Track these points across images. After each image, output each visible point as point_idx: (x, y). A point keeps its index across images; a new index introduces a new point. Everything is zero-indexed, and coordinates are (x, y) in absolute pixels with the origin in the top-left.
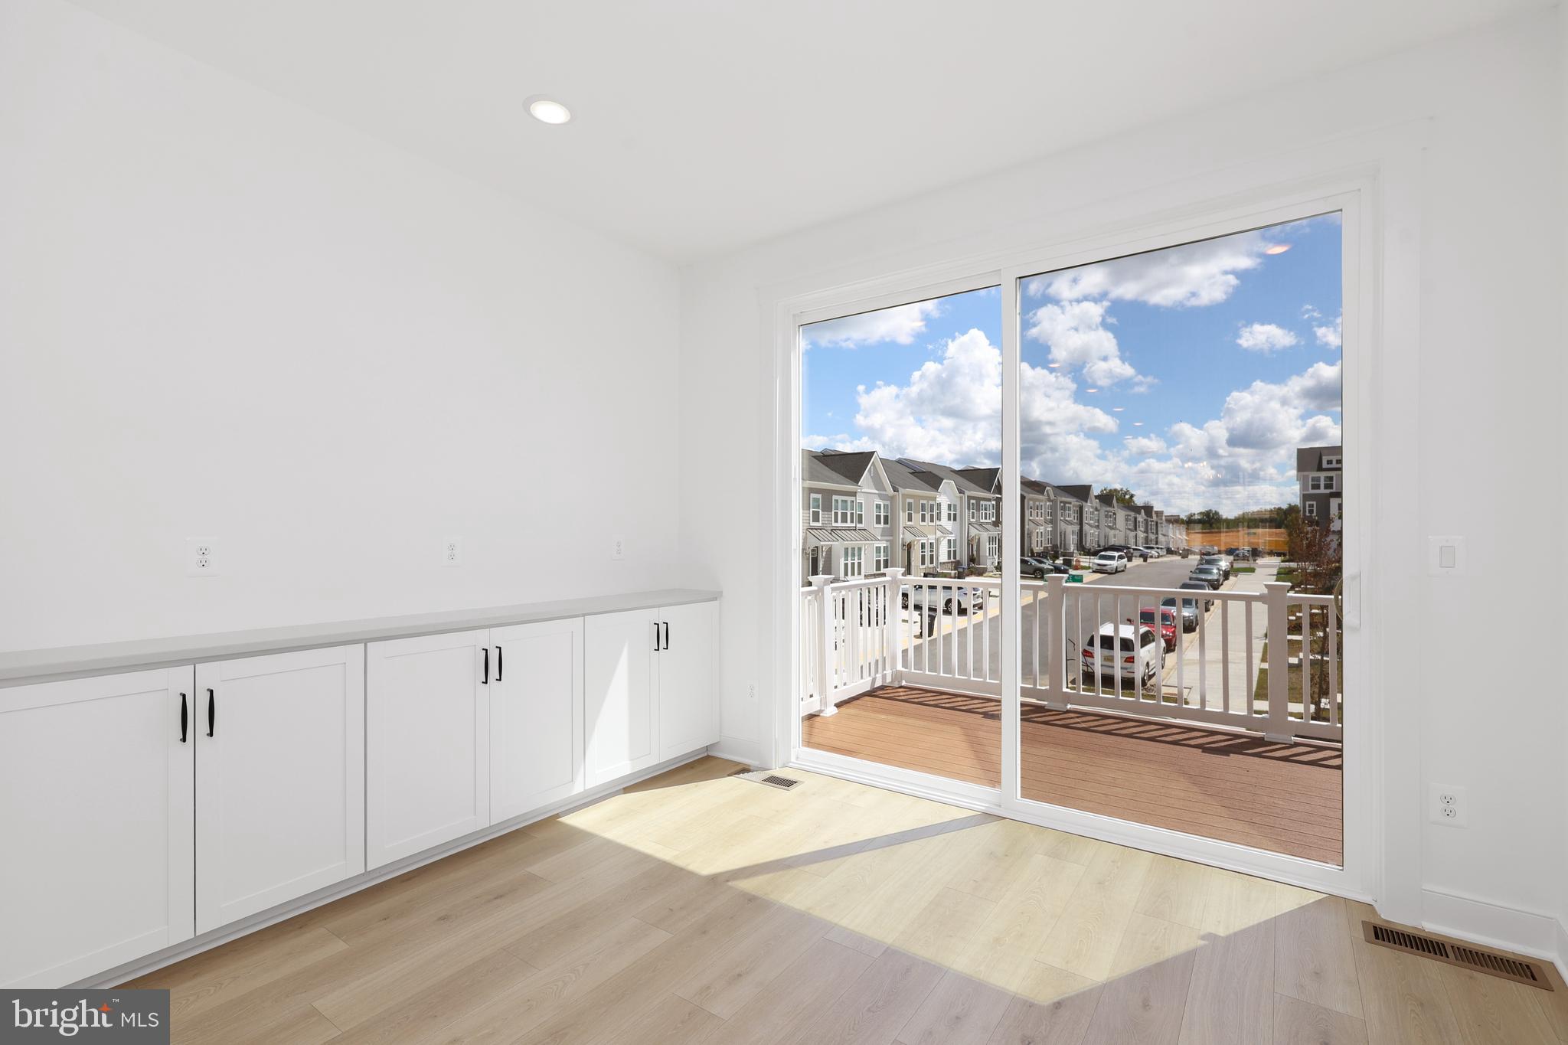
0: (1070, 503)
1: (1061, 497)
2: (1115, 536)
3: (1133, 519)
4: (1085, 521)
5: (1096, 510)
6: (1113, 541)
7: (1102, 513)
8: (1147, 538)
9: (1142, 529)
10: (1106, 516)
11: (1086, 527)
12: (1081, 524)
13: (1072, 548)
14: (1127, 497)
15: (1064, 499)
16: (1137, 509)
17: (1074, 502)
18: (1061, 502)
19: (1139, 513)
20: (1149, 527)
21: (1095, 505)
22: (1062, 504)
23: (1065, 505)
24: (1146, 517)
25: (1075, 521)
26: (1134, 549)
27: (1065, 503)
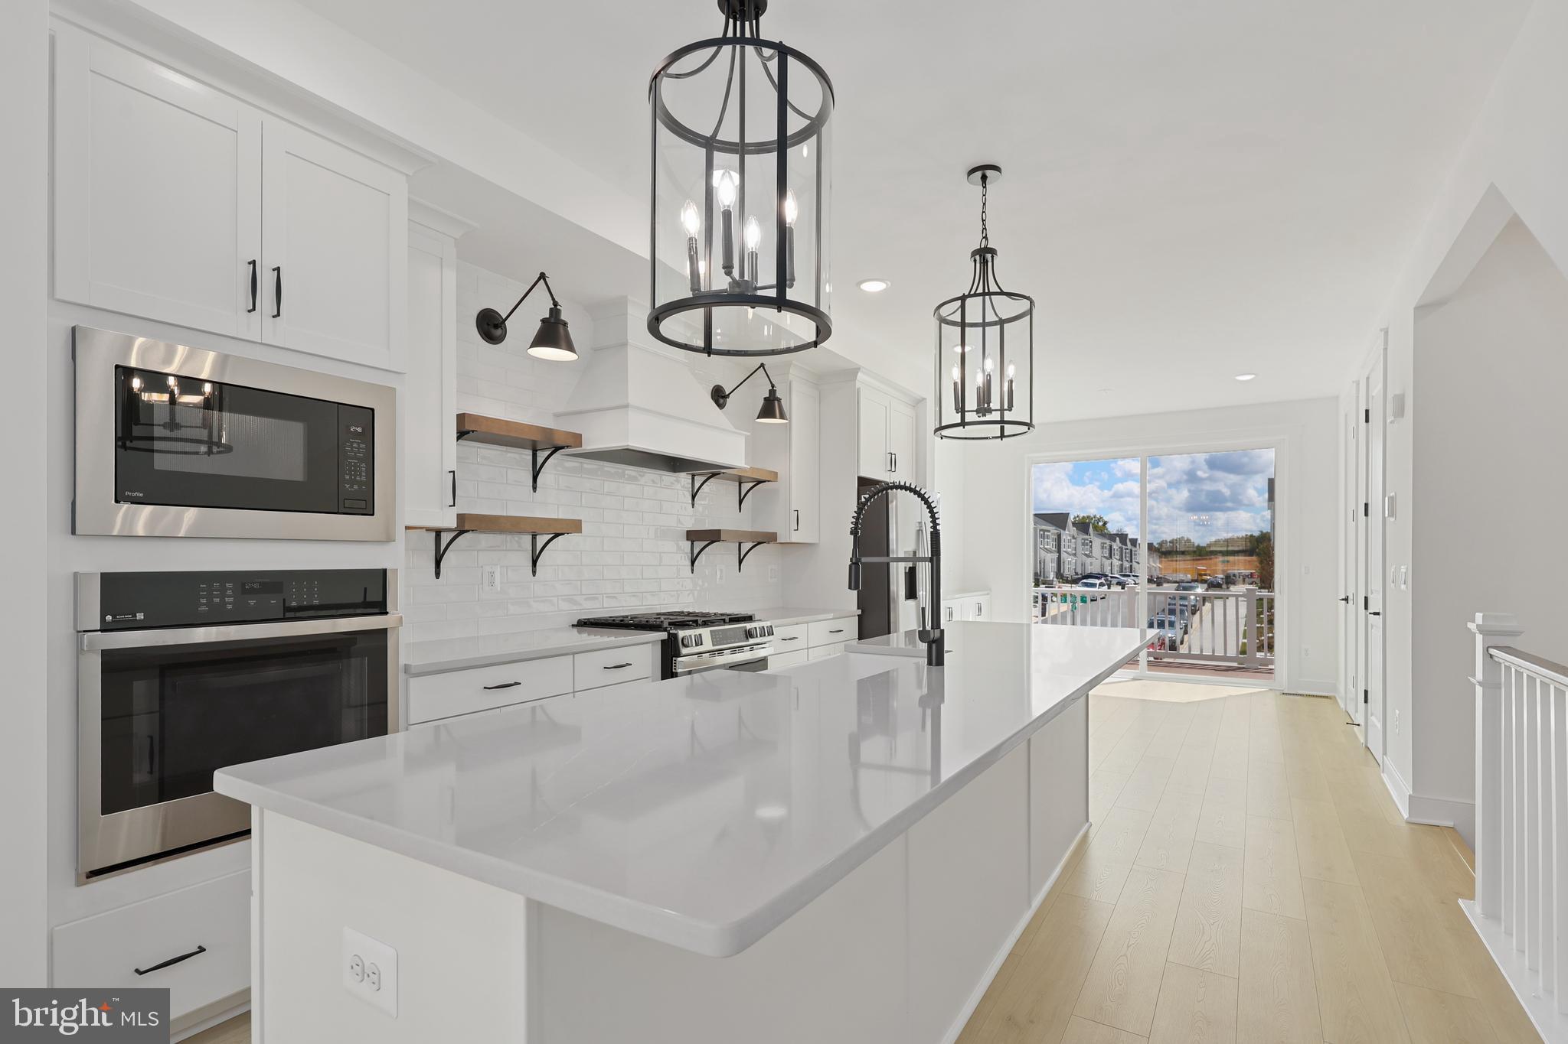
0: (1049, 531)
1: (1041, 525)
2: (1091, 564)
3: (1108, 547)
4: (1063, 549)
5: (1074, 538)
6: (1089, 570)
7: (1079, 541)
8: (1122, 565)
9: (1118, 557)
10: (1083, 544)
11: (1064, 555)
12: (1059, 551)
13: (1052, 576)
14: (1101, 524)
15: (1044, 527)
16: (1112, 537)
17: (1053, 530)
18: (1041, 530)
19: (1115, 541)
20: (1124, 555)
21: (1072, 532)
22: (1042, 533)
23: (1044, 534)
24: (1120, 545)
25: (1054, 549)
26: (1111, 577)
27: (1044, 531)
